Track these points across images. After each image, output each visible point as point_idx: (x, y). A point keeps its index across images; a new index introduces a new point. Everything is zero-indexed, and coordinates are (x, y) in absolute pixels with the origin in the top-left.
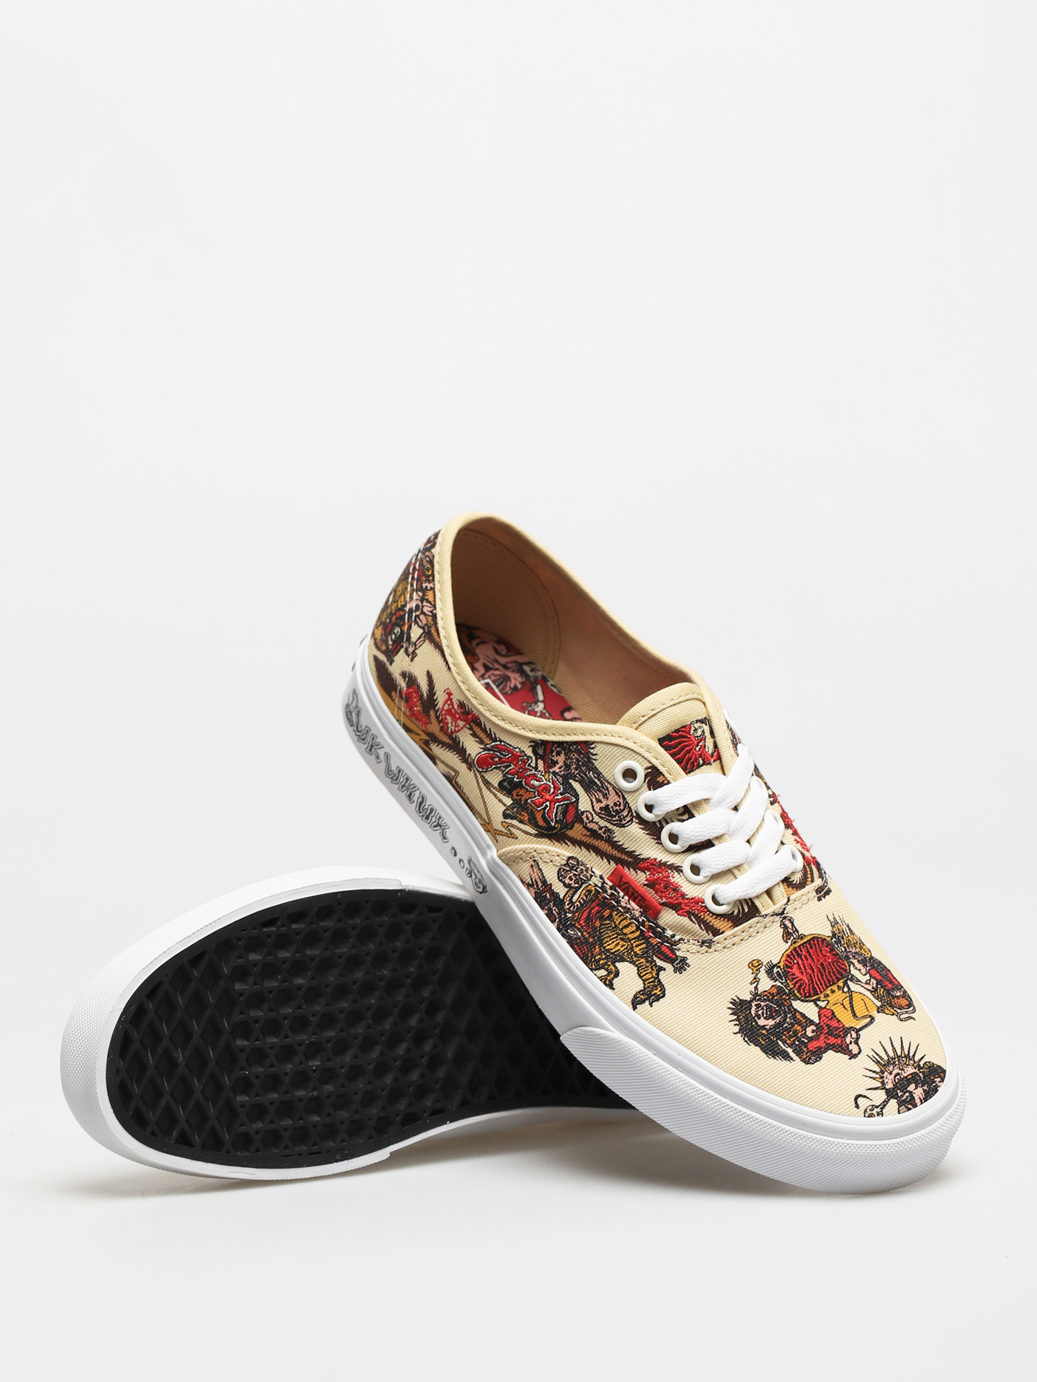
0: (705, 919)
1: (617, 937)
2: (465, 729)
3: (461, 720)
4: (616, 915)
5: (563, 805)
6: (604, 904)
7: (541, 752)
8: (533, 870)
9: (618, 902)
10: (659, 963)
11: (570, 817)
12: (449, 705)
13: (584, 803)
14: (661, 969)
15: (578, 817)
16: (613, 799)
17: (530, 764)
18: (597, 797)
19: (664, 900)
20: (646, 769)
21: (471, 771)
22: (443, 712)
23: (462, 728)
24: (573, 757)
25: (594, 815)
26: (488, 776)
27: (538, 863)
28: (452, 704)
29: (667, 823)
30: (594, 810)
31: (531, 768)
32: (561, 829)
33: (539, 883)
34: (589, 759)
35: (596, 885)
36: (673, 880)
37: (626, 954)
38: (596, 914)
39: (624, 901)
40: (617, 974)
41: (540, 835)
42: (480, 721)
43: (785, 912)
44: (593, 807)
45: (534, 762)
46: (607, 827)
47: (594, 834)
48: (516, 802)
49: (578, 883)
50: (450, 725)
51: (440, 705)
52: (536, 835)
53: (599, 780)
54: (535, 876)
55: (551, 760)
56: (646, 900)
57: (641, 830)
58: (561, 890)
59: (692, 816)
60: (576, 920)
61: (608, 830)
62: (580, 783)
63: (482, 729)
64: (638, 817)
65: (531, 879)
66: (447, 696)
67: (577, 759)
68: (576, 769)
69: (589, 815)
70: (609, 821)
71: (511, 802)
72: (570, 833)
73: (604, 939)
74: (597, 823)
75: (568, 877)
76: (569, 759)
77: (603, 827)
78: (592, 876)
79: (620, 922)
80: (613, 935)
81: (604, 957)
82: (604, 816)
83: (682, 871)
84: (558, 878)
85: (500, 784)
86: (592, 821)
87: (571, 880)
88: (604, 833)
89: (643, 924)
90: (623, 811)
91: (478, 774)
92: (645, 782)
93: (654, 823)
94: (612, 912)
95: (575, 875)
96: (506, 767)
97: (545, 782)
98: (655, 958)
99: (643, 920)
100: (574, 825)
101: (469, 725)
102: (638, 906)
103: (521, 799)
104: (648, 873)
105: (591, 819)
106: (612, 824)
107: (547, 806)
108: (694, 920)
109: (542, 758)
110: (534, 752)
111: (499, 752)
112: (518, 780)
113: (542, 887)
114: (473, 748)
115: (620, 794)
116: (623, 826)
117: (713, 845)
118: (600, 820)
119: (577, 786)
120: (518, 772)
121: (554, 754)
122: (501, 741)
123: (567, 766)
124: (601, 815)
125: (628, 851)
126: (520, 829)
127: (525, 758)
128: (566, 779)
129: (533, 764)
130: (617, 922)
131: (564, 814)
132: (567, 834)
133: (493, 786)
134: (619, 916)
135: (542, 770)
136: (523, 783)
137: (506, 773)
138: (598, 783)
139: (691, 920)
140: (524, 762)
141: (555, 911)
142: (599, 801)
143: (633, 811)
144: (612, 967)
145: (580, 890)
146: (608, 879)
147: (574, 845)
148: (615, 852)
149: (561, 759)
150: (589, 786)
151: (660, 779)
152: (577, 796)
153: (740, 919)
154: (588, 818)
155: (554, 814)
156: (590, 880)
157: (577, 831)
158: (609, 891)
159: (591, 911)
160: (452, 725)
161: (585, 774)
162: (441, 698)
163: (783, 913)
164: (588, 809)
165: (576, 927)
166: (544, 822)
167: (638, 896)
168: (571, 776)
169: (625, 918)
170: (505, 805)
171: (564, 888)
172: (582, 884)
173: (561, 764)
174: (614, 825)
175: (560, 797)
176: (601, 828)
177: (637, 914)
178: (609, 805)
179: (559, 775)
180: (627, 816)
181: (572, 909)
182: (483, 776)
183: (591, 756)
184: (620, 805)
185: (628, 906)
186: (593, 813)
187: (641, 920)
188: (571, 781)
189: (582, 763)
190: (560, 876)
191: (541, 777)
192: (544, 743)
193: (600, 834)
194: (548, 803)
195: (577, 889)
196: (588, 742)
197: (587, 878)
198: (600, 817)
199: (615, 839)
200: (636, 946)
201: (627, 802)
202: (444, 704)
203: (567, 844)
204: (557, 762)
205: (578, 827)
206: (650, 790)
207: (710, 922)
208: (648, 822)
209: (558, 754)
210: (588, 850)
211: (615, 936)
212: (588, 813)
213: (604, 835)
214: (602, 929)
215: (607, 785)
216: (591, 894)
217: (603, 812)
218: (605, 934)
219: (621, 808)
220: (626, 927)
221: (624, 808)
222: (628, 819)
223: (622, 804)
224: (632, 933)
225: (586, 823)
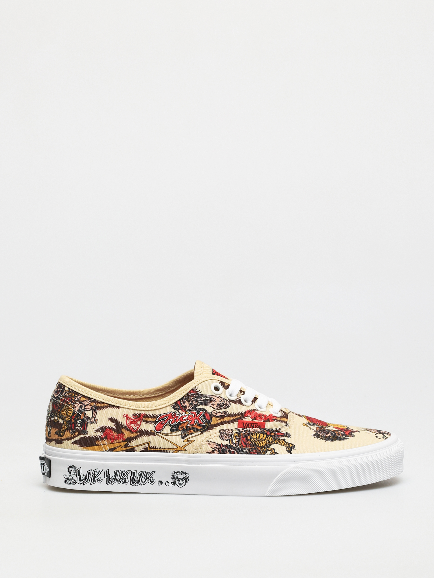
0: (279, 420)
1: (260, 442)
2: (142, 423)
3: (138, 421)
4: (253, 436)
5: (202, 416)
6: (245, 436)
7: (177, 407)
8: (211, 445)
9: (249, 431)
10: (282, 438)
11: (208, 418)
12: (129, 420)
13: (209, 409)
14: (284, 440)
15: (211, 415)
16: (218, 400)
17: (177, 414)
18: (212, 404)
19: (263, 421)
20: (220, 383)
21: (156, 435)
22: (128, 425)
23: (140, 424)
24: (191, 399)
25: (216, 410)
26: (164, 431)
27: (210, 441)
28: (130, 419)
29: (240, 398)
30: (215, 409)
31: (179, 415)
32: (208, 424)
33: (217, 447)
34: (198, 394)
35: (237, 433)
36: (258, 413)
37: (269, 443)
38: (246, 441)
39: (251, 430)
40: (274, 449)
41: (203, 432)
42: (146, 415)
44: (213, 408)
45: (178, 412)
46: (223, 411)
47: (221, 417)
48: (183, 430)
49: (230, 437)
50: (134, 428)
51: (125, 424)
52: (201, 433)
54: (213, 446)
55: (183, 407)
56: (258, 424)
57: (234, 404)
58: (227, 443)
60: (242, 447)
61: (225, 412)
62: (201, 405)
63: (149, 417)
64: (231, 401)
65: (213, 448)
66: (126, 417)
67: (194, 398)
68: (196, 402)
69: (215, 412)
71: (181, 432)
72: (213, 423)
73: (257, 445)
74: (219, 412)
75: (225, 437)
76: (190, 401)
78: (232, 431)
79: (256, 437)
80: (258, 442)
81: (264, 448)
82: (220, 408)
83: (258, 410)
84: (222, 440)
85: (171, 430)
86: (217, 413)
87: (227, 437)
88: (224, 414)
90: (224, 402)
91: (159, 434)
92: (223, 388)
93: (236, 400)
94: (250, 436)
95: (226, 435)
96: (169, 422)
97: (188, 415)
98: (279, 438)
99: (263, 431)
100: (212, 419)
101: (143, 420)
102: (257, 428)
103: (184, 428)
104: (250, 416)
105: (216, 413)
106: (224, 409)
107: (196, 421)
109: (180, 409)
110: (175, 409)
111: (162, 419)
112: (177, 423)
113: (219, 447)
114: (150, 427)
115: (219, 397)
116: (229, 407)
117: (257, 398)
118: (219, 410)
119: (201, 407)
120: (175, 420)
121: (183, 404)
122: (160, 415)
123: (191, 404)
124: (218, 409)
125: (237, 414)
126: (194, 436)
127: (173, 413)
128: (194, 408)
129: (178, 413)
131: (205, 418)
132: (212, 425)
133: (169, 433)
134: (254, 435)
135: (183, 412)
136: (180, 422)
137: (171, 425)
138: (209, 399)
139: (276, 422)
140: (175, 415)
141: (231, 450)
142: (214, 405)
143: (227, 400)
144: (270, 449)
145: (233, 438)
146: (238, 428)
147: (217, 427)
148: (233, 418)
149: (187, 404)
150: (206, 403)
151: (226, 384)
152: (204, 409)
153: (286, 416)
154: (214, 413)
155: (202, 421)
156: (233, 433)
157: (215, 421)
158: (243, 431)
159: (243, 441)
160: (135, 427)
161: (201, 400)
162: (123, 421)
164: (212, 410)
165: (244, 448)
166: (201, 426)
167: (254, 425)
168: (196, 406)
169: (257, 435)
170: (179, 435)
171: (227, 441)
172: (232, 436)
173: (188, 405)
174: (226, 408)
175: (198, 415)
176: (222, 413)
177: (259, 430)
178: (218, 403)
179: (191, 409)
181: (236, 445)
182: (162, 433)
183: (198, 392)
184: (222, 401)
185: (254, 430)
186: (215, 410)
187: (262, 431)
188: (197, 407)
189: (197, 398)
190: (222, 439)
191: (185, 415)
192: (176, 403)
193: (223, 415)
194: (196, 420)
195: (232, 438)
196: (193, 389)
197: (231, 433)
198: (219, 409)
199: (229, 414)
200: (269, 439)
201: (223, 398)
202: (127, 421)
203: (214, 428)
204: (186, 406)
205: (214, 419)
206: (227, 390)
207: (281, 420)
208: (234, 401)
209: (184, 403)
210: (223, 424)
211: (259, 441)
212: (214, 411)
213: (225, 415)
214: (253, 443)
215: (212, 397)
216: (238, 436)
217: (218, 407)
218: (256, 443)
219: (223, 401)
220: (259, 437)
221: (224, 401)
222: (228, 403)
223: (222, 400)
224: (263, 437)
225: (216, 415)
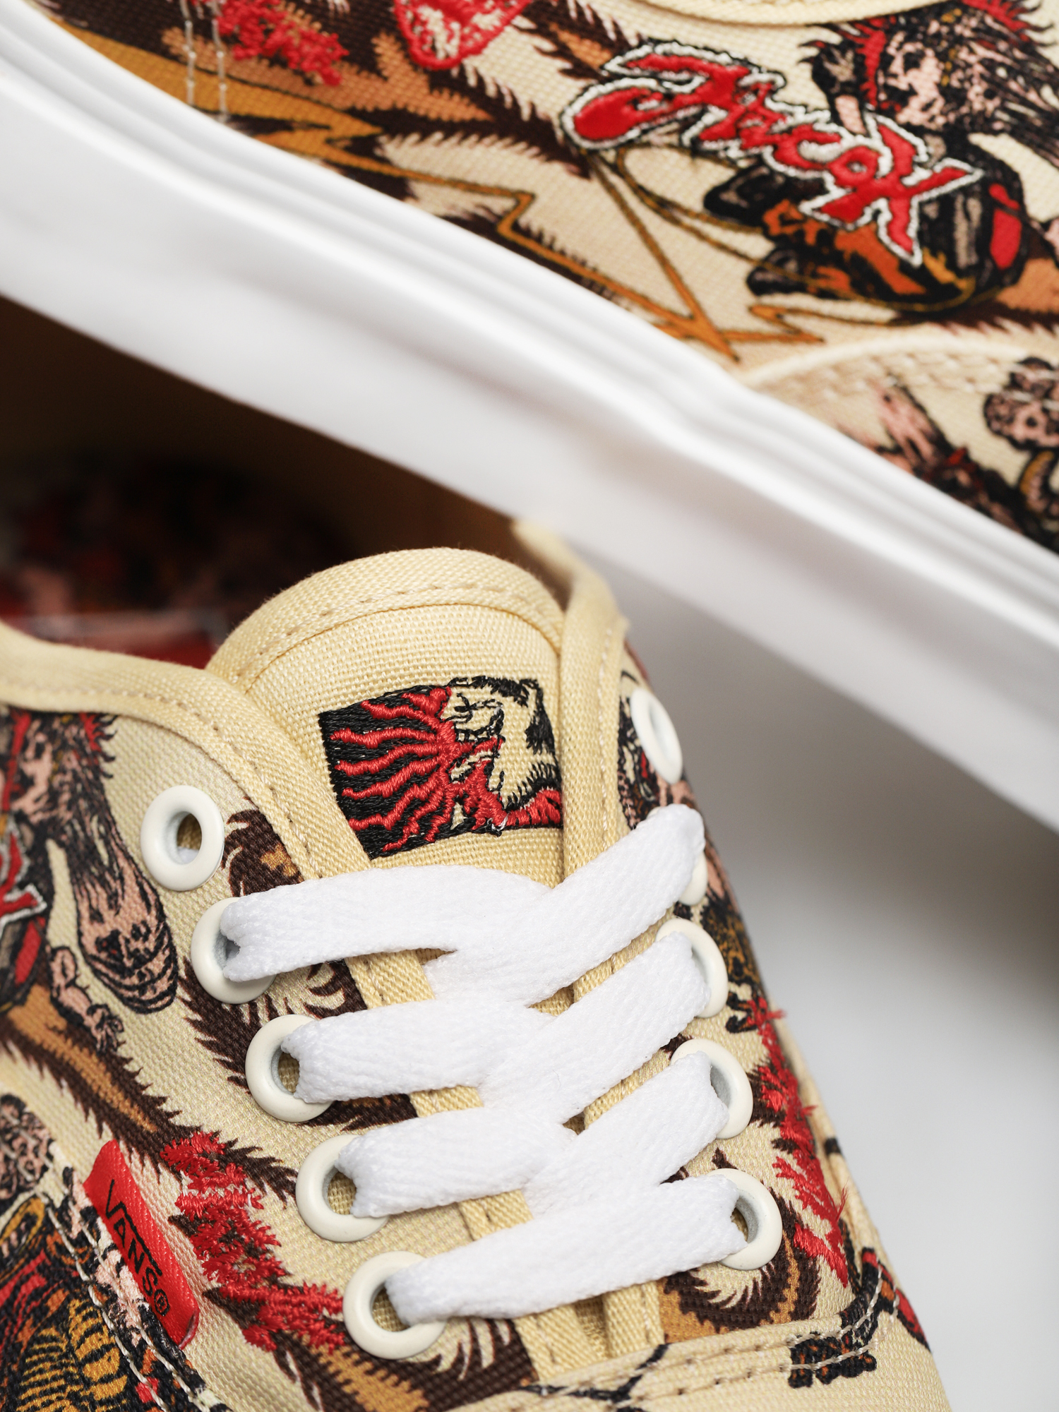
0: (331, 1369)
1: (62, 1388)
4: (78, 1311)
5: (16, 922)
6: (56, 1270)
7: (3, 744)
9: (91, 1267)
11: (25, 965)
13: (63, 921)
15: (44, 964)
16: (133, 911)
18: (94, 903)
19: (215, 1284)
20: (235, 818)
24: (66, 766)
25: (81, 964)
29: (273, 1014)
30: (81, 945)
32: (0, 1002)
34: (97, 773)
35: (49, 1202)
36: (253, 1215)
38: (28, 1303)
39: (108, 1264)
43: (635, 1392)
44: (80, 934)
46: (106, 1006)
47: (74, 1026)
49: (10, 1188)
53: (107, 844)
55: (22, 771)
57: (191, 1029)
59: (355, 1002)
61: (110, 1020)
62: (66, 852)
64: (193, 983)
67: (74, 774)
68: (68, 807)
69: (68, 962)
70: (114, 987)
72: (20, 1018)
73: (24, 1390)
74: (83, 990)
76: (58, 770)
77: (98, 1006)
78: (44, 1169)
79: (82, 1341)
80: (54, 1379)
82: (104, 970)
83: (293, 1193)
86: (72, 984)
88: (99, 1026)
89: (138, 1352)
90: (153, 955)
92: (223, 865)
93: (235, 1007)
94: (68, 1300)
95: (6, 1158)
99: (142, 1342)
100: (28, 992)
102: (143, 1289)
104: (187, 1180)
105: (71, 975)
106: (121, 997)
108: (293, 1367)
115: (152, 898)
116: (149, 1009)
117: (412, 1113)
118: (92, 979)
119: (57, 860)
121: (30, 752)
123: (51, 796)
124: (100, 966)
125: (148, 1098)
128: (40, 835)
130: (76, 1337)
131: (16, 952)
132: (12, 1023)
134: (85, 1319)
138: (105, 856)
139: (284, 1366)
142: (96, 916)
143: (180, 962)
146: (81, 1184)
147: (27, 1060)
148: (116, 1098)
149: (42, 771)
150: (81, 863)
151: (271, 860)
152: (49, 895)
153: (462, 1384)
154: (64, 972)
156: (38, 1181)
157: (36, 1015)
158: (77, 1229)
159: (17, 1288)
161: (82, 825)
163: (622, 1393)
164: (68, 942)
167: (143, 1256)
168: (53, 828)
169: (98, 1329)
172: (19, 1190)
173: (40, 786)
174: (126, 1003)
175: (15, 896)
176: (92, 1010)
177: (133, 1318)
178: (119, 933)
179: (29, 824)
180: (160, 976)
183: (103, 764)
184: (146, 939)
185: (115, 1286)
186: (80, 955)
187: (135, 1340)
188: (50, 844)
189: (83, 787)
193: (88, 1029)
195: (4, 1208)
196: (101, 715)
197: (33, 1172)
198: (97, 973)
199: (122, 1052)
201: (166, 928)
204: (32, 782)
205: (39, 998)
206: (237, 894)
207: (348, 1382)
208: (220, 1003)
209: (40, 752)
210: (58, 1079)
211: (62, 1382)
212: (67, 953)
213: (99, 1035)
214: (36, 1353)
215: (123, 862)
216: (34, 1230)
217: (103, 956)
218: (41, 1371)
219: (151, 945)
220: (94, 1357)
221: (157, 948)
222: (163, 985)
223: (152, 938)
224: (107, 1379)
225: (59, 989)
